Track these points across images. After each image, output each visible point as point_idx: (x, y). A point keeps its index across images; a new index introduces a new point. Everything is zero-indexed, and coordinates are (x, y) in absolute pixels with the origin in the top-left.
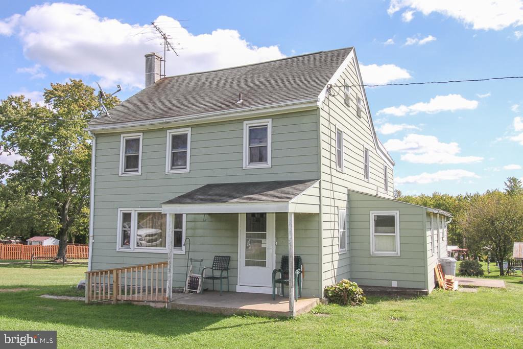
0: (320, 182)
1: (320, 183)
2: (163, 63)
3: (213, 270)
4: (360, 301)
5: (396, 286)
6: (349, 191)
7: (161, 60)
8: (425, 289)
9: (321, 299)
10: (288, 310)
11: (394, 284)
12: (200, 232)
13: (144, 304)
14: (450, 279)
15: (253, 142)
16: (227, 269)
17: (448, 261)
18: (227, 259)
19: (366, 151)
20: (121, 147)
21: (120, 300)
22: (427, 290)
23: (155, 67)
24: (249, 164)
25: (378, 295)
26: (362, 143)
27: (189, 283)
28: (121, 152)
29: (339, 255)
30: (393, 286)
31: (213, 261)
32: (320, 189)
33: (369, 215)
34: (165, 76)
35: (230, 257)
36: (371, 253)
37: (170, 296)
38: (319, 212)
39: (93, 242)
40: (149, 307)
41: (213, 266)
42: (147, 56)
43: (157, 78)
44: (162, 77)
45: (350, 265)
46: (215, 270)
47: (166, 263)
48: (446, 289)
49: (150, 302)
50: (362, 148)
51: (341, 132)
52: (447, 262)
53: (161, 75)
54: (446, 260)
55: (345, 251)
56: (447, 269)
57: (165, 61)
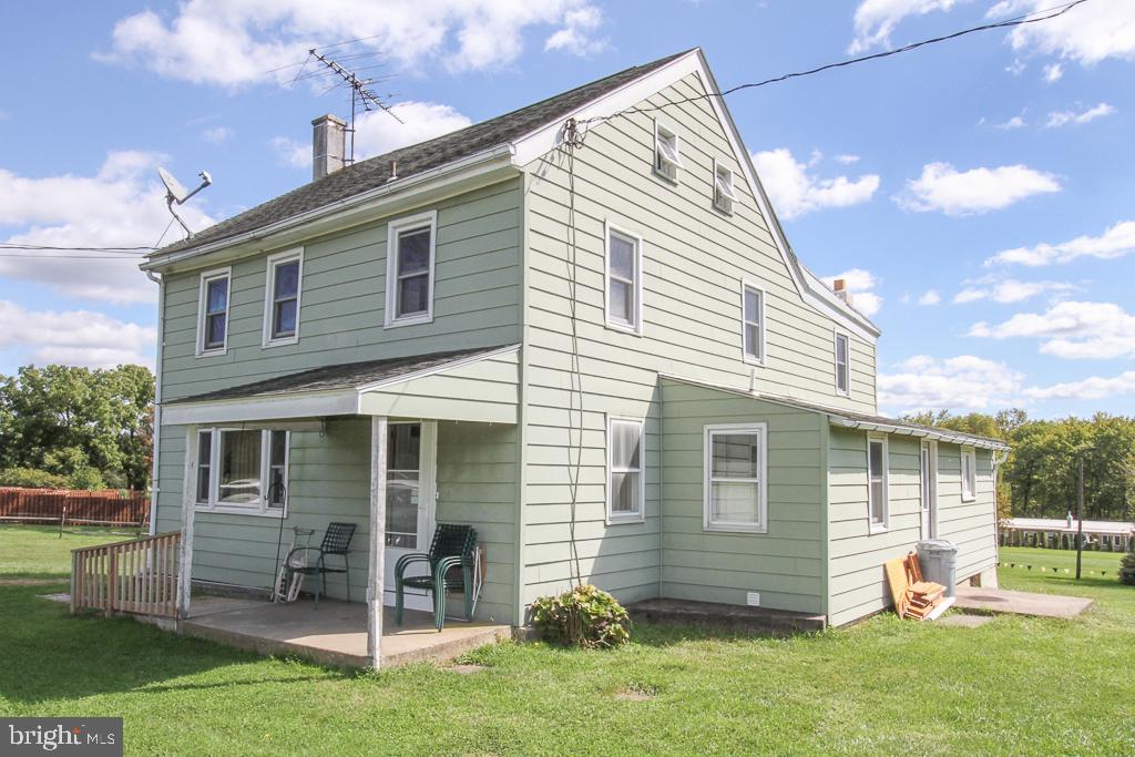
0: (521, 348)
1: (520, 353)
2: (349, 134)
3: (323, 552)
4: (609, 638)
5: (757, 605)
6: (660, 378)
7: (344, 130)
8: (819, 615)
9: (515, 627)
10: (366, 654)
11: (754, 600)
12: (311, 470)
13: (148, 619)
14: (921, 591)
15: (409, 270)
16: (343, 552)
17: (934, 548)
18: (351, 529)
19: (753, 298)
20: (200, 299)
21: (118, 610)
22: (823, 618)
23: (329, 144)
24: (398, 316)
25: (704, 623)
26: (738, 274)
27: (283, 580)
28: (200, 308)
29: (606, 526)
30: (749, 604)
31: (324, 534)
32: (520, 366)
33: (702, 434)
34: (352, 160)
35: (355, 525)
36: (705, 525)
37: (182, 606)
38: (514, 421)
39: (158, 493)
40: (154, 627)
41: (323, 546)
42: (315, 123)
43: (333, 166)
44: (348, 164)
45: (660, 550)
46: (327, 552)
47: (178, 535)
48: (904, 616)
49: (156, 616)
50: (735, 286)
51: (637, 240)
52: (931, 552)
53: (343, 160)
54: (931, 546)
55: (640, 516)
56: (932, 567)
57: (353, 131)
